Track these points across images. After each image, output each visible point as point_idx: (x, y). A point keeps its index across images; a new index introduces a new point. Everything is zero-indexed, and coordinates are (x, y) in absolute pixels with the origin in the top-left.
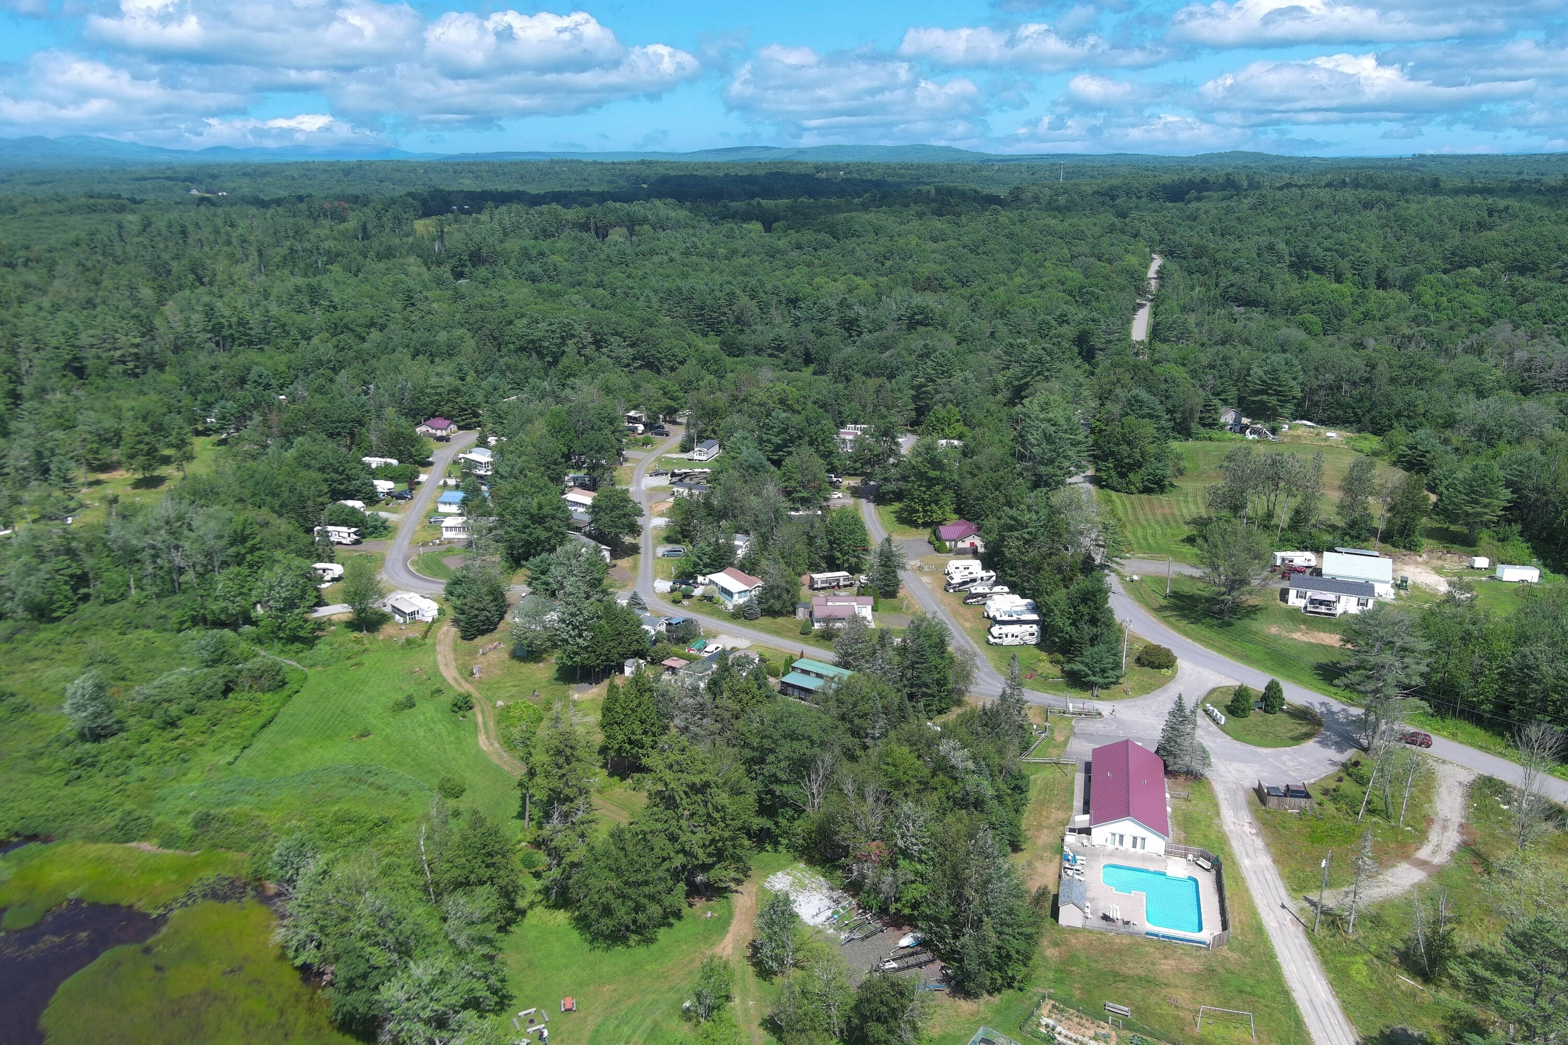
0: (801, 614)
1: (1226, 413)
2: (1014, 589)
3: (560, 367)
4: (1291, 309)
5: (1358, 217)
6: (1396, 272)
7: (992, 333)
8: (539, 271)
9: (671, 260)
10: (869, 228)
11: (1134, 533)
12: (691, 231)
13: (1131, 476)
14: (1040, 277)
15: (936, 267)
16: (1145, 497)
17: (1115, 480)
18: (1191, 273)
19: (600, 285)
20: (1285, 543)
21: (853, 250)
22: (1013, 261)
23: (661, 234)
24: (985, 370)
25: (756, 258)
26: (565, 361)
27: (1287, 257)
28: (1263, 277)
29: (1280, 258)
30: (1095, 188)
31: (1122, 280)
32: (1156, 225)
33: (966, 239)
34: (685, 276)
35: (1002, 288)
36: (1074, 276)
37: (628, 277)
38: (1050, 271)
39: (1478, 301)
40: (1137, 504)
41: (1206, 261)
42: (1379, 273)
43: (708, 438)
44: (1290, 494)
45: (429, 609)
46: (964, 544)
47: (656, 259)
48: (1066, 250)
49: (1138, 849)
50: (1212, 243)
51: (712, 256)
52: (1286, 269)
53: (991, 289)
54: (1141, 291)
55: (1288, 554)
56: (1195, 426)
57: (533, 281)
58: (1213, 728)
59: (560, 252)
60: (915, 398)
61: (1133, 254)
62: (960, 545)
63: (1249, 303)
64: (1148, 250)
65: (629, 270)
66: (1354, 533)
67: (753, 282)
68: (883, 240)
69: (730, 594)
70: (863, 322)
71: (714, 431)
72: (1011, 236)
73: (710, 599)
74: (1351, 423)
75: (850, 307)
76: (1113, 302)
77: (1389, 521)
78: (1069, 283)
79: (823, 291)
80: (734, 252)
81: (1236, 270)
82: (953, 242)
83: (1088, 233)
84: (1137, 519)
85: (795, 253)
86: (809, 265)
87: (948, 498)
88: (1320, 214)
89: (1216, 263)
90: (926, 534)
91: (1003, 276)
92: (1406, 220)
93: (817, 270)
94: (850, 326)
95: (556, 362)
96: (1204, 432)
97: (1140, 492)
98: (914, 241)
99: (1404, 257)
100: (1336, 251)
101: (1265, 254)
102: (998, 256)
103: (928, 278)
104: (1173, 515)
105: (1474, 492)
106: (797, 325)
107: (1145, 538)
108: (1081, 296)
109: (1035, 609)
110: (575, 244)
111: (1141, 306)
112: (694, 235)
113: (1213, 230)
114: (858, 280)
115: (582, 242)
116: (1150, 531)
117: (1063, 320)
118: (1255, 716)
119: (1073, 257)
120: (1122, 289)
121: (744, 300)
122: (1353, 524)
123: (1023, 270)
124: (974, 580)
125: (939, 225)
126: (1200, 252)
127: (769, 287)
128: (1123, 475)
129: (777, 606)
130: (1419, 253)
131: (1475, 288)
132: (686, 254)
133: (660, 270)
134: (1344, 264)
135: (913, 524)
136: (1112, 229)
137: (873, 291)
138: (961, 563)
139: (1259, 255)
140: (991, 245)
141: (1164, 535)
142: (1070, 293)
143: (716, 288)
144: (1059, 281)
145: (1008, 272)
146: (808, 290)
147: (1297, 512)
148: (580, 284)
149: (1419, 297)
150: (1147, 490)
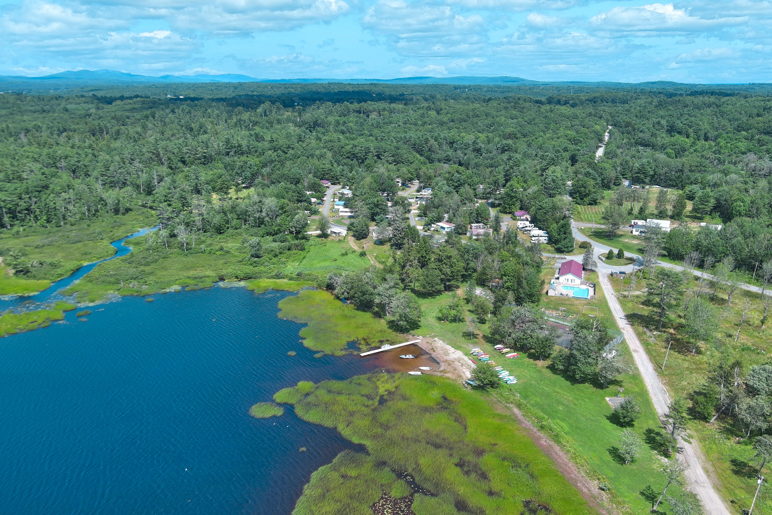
0: (468, 234)
1: (625, 182)
2: (540, 229)
3: (365, 163)
4: (663, 148)
5: (702, 111)
6: (713, 133)
7: (536, 155)
8: (345, 129)
9: (399, 126)
10: (483, 113)
11: (584, 216)
12: (406, 114)
13: (585, 199)
14: (557, 134)
15: (513, 129)
16: (590, 206)
17: (579, 201)
18: (623, 133)
19: (371, 135)
20: (636, 218)
21: (477, 122)
22: (546, 127)
23: (393, 115)
24: (532, 165)
25: (435, 125)
26: (367, 161)
27: (665, 127)
28: (653, 135)
29: (663, 127)
30: (587, 97)
31: (592, 135)
32: (610, 114)
33: (526, 119)
34: (406, 132)
35: (541, 138)
36: (572, 133)
37: (382, 132)
38: (562, 131)
39: (743, 145)
40: (586, 208)
41: (630, 128)
42: (705, 134)
43: (427, 187)
44: (638, 202)
45: (344, 232)
46: (524, 217)
47: (393, 125)
48: (569, 123)
49: (573, 283)
50: (634, 120)
51: (416, 125)
52: (665, 132)
53: (536, 139)
54: (601, 141)
55: (636, 221)
56: (612, 186)
57: (343, 134)
58: (601, 262)
59: (352, 122)
60: (505, 176)
61: (598, 125)
62: (522, 218)
63: (646, 145)
64: (605, 124)
65: (382, 129)
66: (661, 215)
67: (436, 134)
68: (490, 118)
69: (444, 228)
70: (483, 150)
71: (429, 185)
72: (546, 117)
73: (437, 231)
74: (674, 187)
75: (477, 144)
76: (588, 144)
77: (673, 211)
78: (569, 136)
79: (465, 139)
80: (425, 123)
81: (641, 131)
82: (520, 120)
83: (580, 116)
84: (586, 212)
85: (452, 123)
86: (458, 128)
87: (518, 204)
88: (686, 110)
89: (634, 129)
90: (510, 216)
91: (542, 134)
92: (724, 112)
93: (462, 130)
94: (478, 151)
95: (363, 162)
96: (615, 188)
97: (588, 205)
98: (503, 119)
99: (717, 128)
100: (688, 125)
101: (656, 126)
102: (540, 125)
103: (510, 134)
104: (599, 212)
105: (703, 201)
106: (456, 151)
107: (588, 218)
108: (575, 141)
109: (547, 233)
110: (358, 119)
111: (601, 147)
112: (407, 116)
113: (636, 116)
114: (480, 135)
115: (360, 118)
116: (590, 216)
117: (565, 150)
118: (615, 259)
119: (572, 126)
120: (592, 139)
121: (432, 141)
122: (661, 212)
123: (551, 131)
124: (526, 227)
125: (514, 112)
126: (628, 125)
127: (442, 136)
128: (582, 199)
129: (460, 231)
130: (723, 126)
131: (744, 140)
132: (405, 123)
133: (395, 130)
134: (691, 130)
135: (506, 213)
136: (590, 114)
137: (486, 139)
138: (522, 222)
139: (653, 126)
140: (537, 121)
141: (594, 217)
142: (570, 140)
143: (421, 137)
144: (565, 136)
145: (544, 132)
146: (459, 138)
147: (641, 208)
148: (362, 135)
149: (719, 143)
150: (590, 204)
